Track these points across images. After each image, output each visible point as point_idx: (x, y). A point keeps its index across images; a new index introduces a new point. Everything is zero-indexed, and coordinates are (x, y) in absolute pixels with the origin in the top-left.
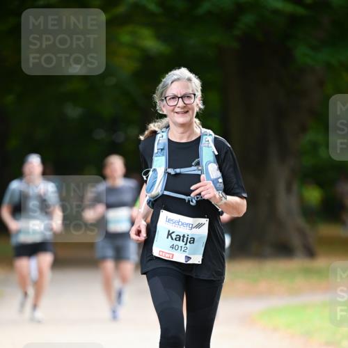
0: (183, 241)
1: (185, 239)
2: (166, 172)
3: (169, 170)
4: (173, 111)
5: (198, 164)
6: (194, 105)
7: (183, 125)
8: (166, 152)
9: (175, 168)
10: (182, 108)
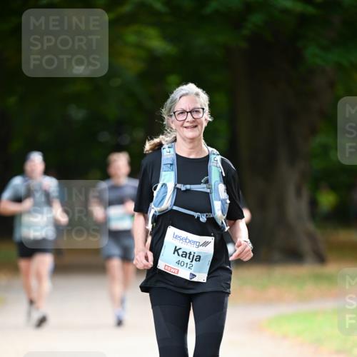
0: (189, 258)
1: (191, 257)
2: (175, 188)
3: (179, 186)
4: (182, 126)
5: (207, 182)
6: (203, 119)
7: (192, 140)
8: (175, 167)
9: (185, 184)
10: (191, 123)
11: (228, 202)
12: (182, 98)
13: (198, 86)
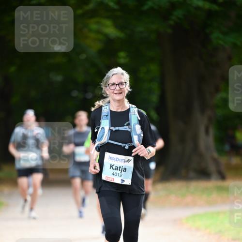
0: (119, 170)
1: (121, 169)
2: (110, 129)
3: (112, 128)
4: (113, 92)
5: (128, 125)
6: (125, 89)
7: (119, 101)
8: (109, 117)
9: (115, 127)
10: (118, 91)
11: (142, 135)
12: (113, 76)
13: (123, 69)
